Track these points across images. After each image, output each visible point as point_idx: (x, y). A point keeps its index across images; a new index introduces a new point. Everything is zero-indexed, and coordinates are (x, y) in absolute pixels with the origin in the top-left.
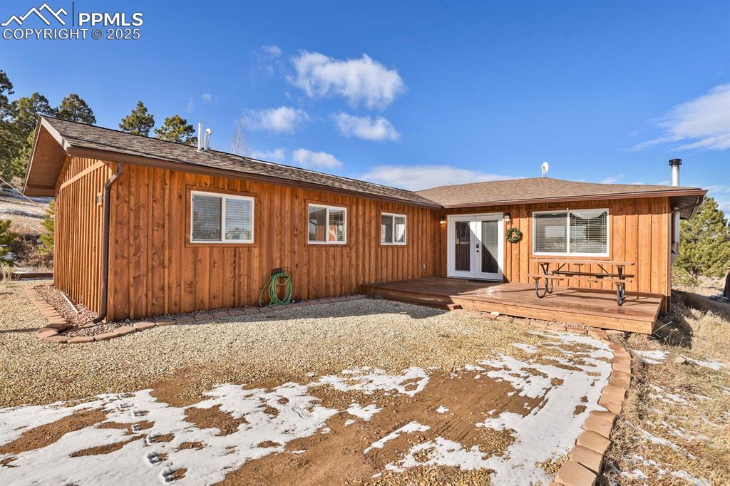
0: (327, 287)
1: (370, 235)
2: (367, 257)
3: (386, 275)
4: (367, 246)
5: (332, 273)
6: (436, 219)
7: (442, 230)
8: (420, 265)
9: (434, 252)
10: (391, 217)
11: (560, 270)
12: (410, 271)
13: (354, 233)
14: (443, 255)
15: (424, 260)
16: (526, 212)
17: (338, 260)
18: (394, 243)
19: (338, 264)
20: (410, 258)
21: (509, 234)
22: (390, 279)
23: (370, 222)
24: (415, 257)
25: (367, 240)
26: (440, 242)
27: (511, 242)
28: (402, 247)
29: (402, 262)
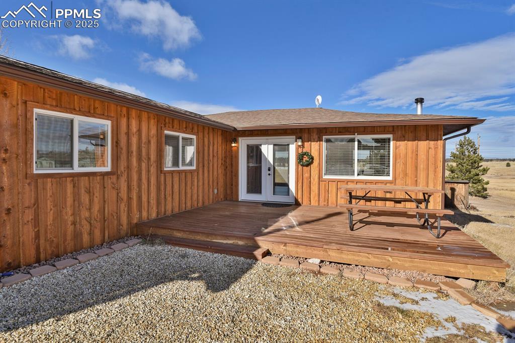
0: (77, 235)
1: (149, 159)
2: (144, 187)
3: (171, 206)
4: (144, 173)
5: (85, 214)
6: (227, 142)
7: (234, 154)
8: (211, 190)
9: (225, 175)
10: (177, 138)
11: (367, 195)
12: (201, 198)
13: (124, 156)
14: (234, 178)
15: (215, 184)
16: (317, 136)
17: (97, 194)
18: (181, 168)
19: (96, 200)
20: (201, 183)
21: (300, 158)
22: (176, 210)
23: (149, 142)
24: (206, 182)
25: (144, 165)
26: (232, 164)
27: (303, 165)
28: (191, 172)
29: (191, 188)
